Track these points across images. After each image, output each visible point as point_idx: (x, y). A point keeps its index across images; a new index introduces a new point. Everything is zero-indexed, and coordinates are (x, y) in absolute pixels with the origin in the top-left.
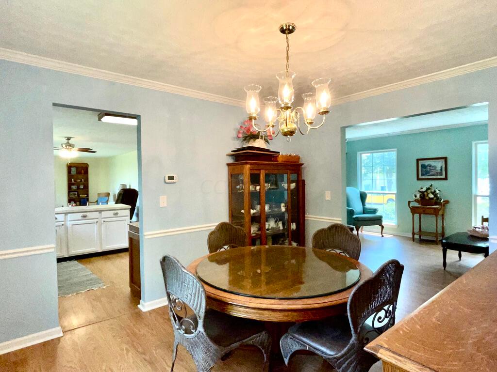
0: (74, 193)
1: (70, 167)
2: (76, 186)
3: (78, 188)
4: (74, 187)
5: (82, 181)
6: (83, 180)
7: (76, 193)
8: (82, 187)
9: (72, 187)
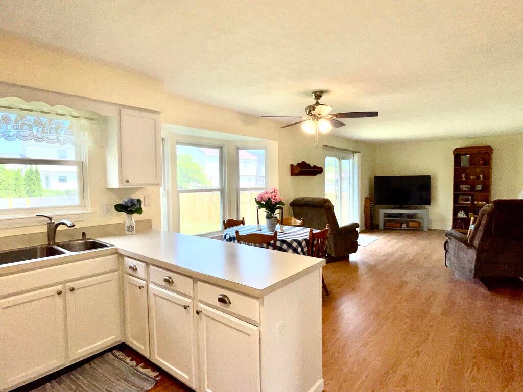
0: (466, 197)
1: (458, 154)
2: (469, 187)
3: (473, 189)
4: (464, 188)
5: (479, 178)
6: (481, 176)
7: (470, 197)
8: (479, 187)
9: (462, 187)
